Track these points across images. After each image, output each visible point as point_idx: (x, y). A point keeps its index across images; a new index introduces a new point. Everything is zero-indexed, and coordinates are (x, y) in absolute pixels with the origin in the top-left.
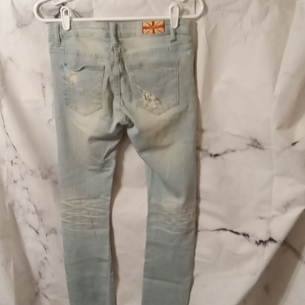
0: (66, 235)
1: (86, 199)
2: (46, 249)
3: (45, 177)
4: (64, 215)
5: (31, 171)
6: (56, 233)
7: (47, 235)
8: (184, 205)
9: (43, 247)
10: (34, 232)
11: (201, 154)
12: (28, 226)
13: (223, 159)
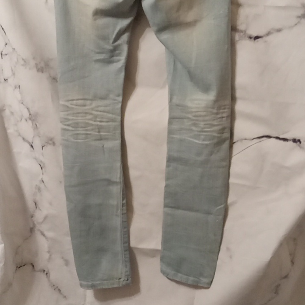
0: (66, 147)
1: (91, 100)
2: (42, 169)
3: (40, 70)
4: (64, 121)
5: (23, 59)
6: (54, 144)
7: (43, 147)
8: (216, 101)
9: (39, 166)
10: (28, 146)
11: (237, 36)
12: (20, 139)
13: (266, 42)
